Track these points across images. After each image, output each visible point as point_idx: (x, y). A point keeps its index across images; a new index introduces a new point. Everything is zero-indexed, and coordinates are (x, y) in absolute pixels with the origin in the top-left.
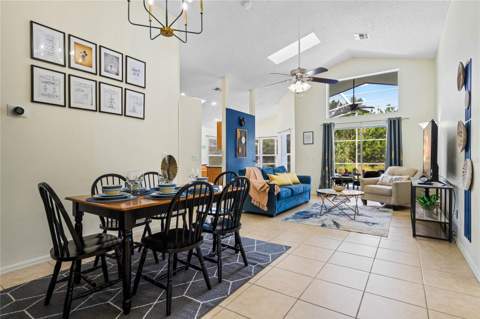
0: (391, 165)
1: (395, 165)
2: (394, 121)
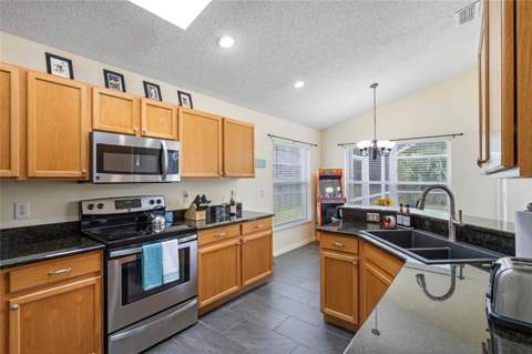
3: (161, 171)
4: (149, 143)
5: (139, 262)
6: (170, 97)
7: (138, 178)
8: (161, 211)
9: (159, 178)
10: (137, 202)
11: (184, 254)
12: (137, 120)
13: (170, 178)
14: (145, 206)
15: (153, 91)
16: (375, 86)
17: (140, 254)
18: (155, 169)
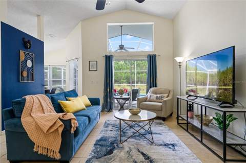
2: (152, 57)
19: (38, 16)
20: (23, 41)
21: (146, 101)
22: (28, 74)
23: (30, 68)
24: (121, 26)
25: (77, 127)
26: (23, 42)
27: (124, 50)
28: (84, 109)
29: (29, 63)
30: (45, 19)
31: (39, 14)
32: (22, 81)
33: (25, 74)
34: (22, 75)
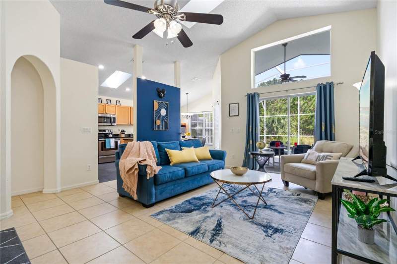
0: (321, 139)
1: (326, 139)
2: (325, 87)
3: (111, 123)
4: (108, 116)
5: (105, 143)
6: (114, 102)
7: (105, 124)
8: (112, 133)
9: (110, 124)
10: (105, 131)
11: (116, 143)
12: (104, 110)
13: (113, 124)
14: (107, 132)
15: (109, 102)
16: (187, 94)
17: (105, 140)
18: (109, 122)
19: (175, 62)
20: (157, 91)
21: (300, 162)
22: (162, 122)
23: (164, 117)
24: (285, 45)
25: (155, 175)
26: (157, 93)
27: (290, 80)
28: (195, 162)
29: (163, 112)
30: (181, 64)
31: (175, 60)
32: (155, 129)
33: (158, 122)
34: (156, 124)
